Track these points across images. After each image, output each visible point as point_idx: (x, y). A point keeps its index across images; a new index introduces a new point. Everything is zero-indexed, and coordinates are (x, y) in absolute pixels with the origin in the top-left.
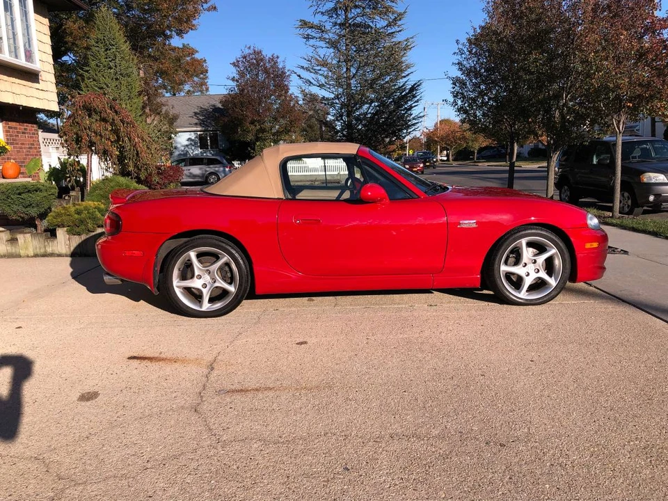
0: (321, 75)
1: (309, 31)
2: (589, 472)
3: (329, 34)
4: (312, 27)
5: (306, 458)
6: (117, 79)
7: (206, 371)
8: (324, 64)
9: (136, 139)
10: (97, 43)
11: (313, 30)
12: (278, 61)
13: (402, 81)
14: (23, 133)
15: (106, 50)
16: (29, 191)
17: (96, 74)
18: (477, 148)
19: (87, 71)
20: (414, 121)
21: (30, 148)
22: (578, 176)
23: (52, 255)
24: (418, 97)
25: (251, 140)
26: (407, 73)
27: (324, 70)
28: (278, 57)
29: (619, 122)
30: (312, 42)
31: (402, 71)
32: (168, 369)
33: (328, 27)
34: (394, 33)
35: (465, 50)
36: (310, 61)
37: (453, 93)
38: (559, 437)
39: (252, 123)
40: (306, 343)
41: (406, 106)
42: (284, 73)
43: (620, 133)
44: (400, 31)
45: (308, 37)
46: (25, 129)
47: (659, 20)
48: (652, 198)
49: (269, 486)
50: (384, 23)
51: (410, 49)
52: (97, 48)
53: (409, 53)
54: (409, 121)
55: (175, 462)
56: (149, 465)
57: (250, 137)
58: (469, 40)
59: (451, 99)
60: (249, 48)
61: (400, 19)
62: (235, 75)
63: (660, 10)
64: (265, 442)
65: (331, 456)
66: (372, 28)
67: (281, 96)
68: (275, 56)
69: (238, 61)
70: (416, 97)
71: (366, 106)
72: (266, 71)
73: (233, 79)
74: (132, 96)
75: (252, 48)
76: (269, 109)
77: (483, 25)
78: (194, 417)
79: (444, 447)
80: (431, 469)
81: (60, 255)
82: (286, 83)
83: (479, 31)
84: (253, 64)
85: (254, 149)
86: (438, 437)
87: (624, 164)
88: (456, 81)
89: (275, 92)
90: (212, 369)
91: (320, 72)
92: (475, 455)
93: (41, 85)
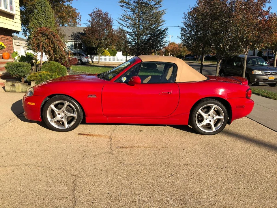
0: (128, 22)
1: (124, 4)
2: (253, 178)
3: (132, 6)
4: (125, 3)
5: (156, 171)
6: (46, 19)
7: (109, 140)
8: (129, 18)
9: (61, 47)
10: (38, 4)
11: (126, 4)
12: (108, 15)
13: (160, 28)
14: (7, 40)
15: (42, 7)
16: (21, 66)
17: (37, 17)
18: (185, 55)
19: (33, 15)
20: (164, 44)
21: (9, 46)
22: (228, 69)
24: (166, 34)
25: (96, 47)
26: (162, 24)
27: (129, 21)
28: (108, 13)
29: (246, 50)
30: (124, 9)
31: (160, 23)
32: (95, 139)
33: (132, 3)
34: (158, 7)
35: (187, 16)
36: (124, 17)
37: (181, 34)
38: (241, 166)
39: (96, 40)
40: (142, 131)
41: (161, 37)
42: (110, 20)
43: (246, 54)
44: (160, 7)
45: (123, 7)
46: (8, 38)
47: (265, 12)
48: (256, 80)
49: (147, 180)
50: (154, 3)
51: (164, 14)
52: (37, 6)
53: (163, 16)
54: (162, 43)
55: (111, 171)
56: (102, 172)
57: (95, 46)
58: (188, 13)
59: (180, 36)
60: (97, 9)
61: (161, 2)
62: (90, 20)
63: (265, 7)
64: (141, 165)
65: (165, 170)
66: (149, 5)
67: (109, 29)
69: (92, 14)
70: (165, 34)
71: (145, 37)
72: (103, 19)
73: (89, 21)
75: (98, 9)
76: (103, 34)
77: (194, 7)
78: (112, 156)
79: (203, 169)
80: (200, 176)
82: (111, 24)
83: (192, 9)
84: (98, 15)
85: (97, 51)
86: (200, 165)
87: (247, 67)
88: (183, 29)
89: (106, 28)
90: (111, 139)
91: (128, 21)
92: (214, 171)
93: (15, 20)
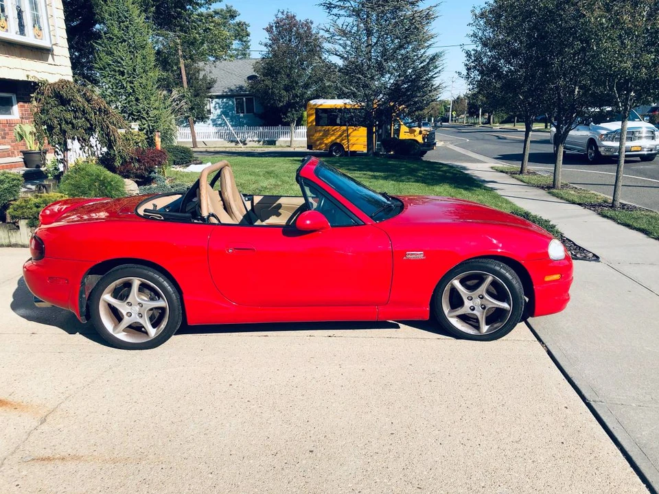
0: (340, 44)
8: (344, 33)
12: (313, 26)
17: (110, 47)
23: (16, 245)
24: (439, 68)
26: (430, 43)
27: (344, 40)
28: (312, 23)
37: (466, 65)
41: (427, 77)
42: (317, 39)
51: (433, 18)
53: (434, 24)
59: (464, 72)
60: (282, 13)
62: (268, 41)
68: (309, 21)
69: (271, 27)
70: (437, 68)
72: (299, 36)
73: (266, 45)
74: (147, 68)
75: (285, 13)
81: (23, 246)
84: (285, 29)
85: (286, 115)
93: (58, 60)
